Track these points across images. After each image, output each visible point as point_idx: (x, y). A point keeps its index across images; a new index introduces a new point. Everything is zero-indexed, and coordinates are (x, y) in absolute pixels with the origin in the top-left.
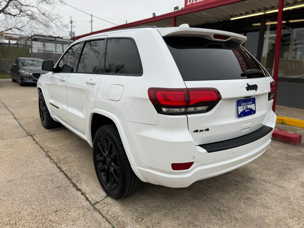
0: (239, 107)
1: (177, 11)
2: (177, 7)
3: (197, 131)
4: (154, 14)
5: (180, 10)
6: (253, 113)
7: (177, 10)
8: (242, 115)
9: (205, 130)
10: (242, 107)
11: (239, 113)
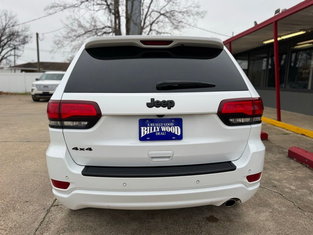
0: (142, 128)
1: (278, 15)
2: (278, 10)
3: (76, 149)
4: (255, 22)
5: (281, 13)
6: (174, 138)
7: (278, 13)
8: (148, 138)
9: (87, 149)
10: (148, 128)
11: (142, 135)
